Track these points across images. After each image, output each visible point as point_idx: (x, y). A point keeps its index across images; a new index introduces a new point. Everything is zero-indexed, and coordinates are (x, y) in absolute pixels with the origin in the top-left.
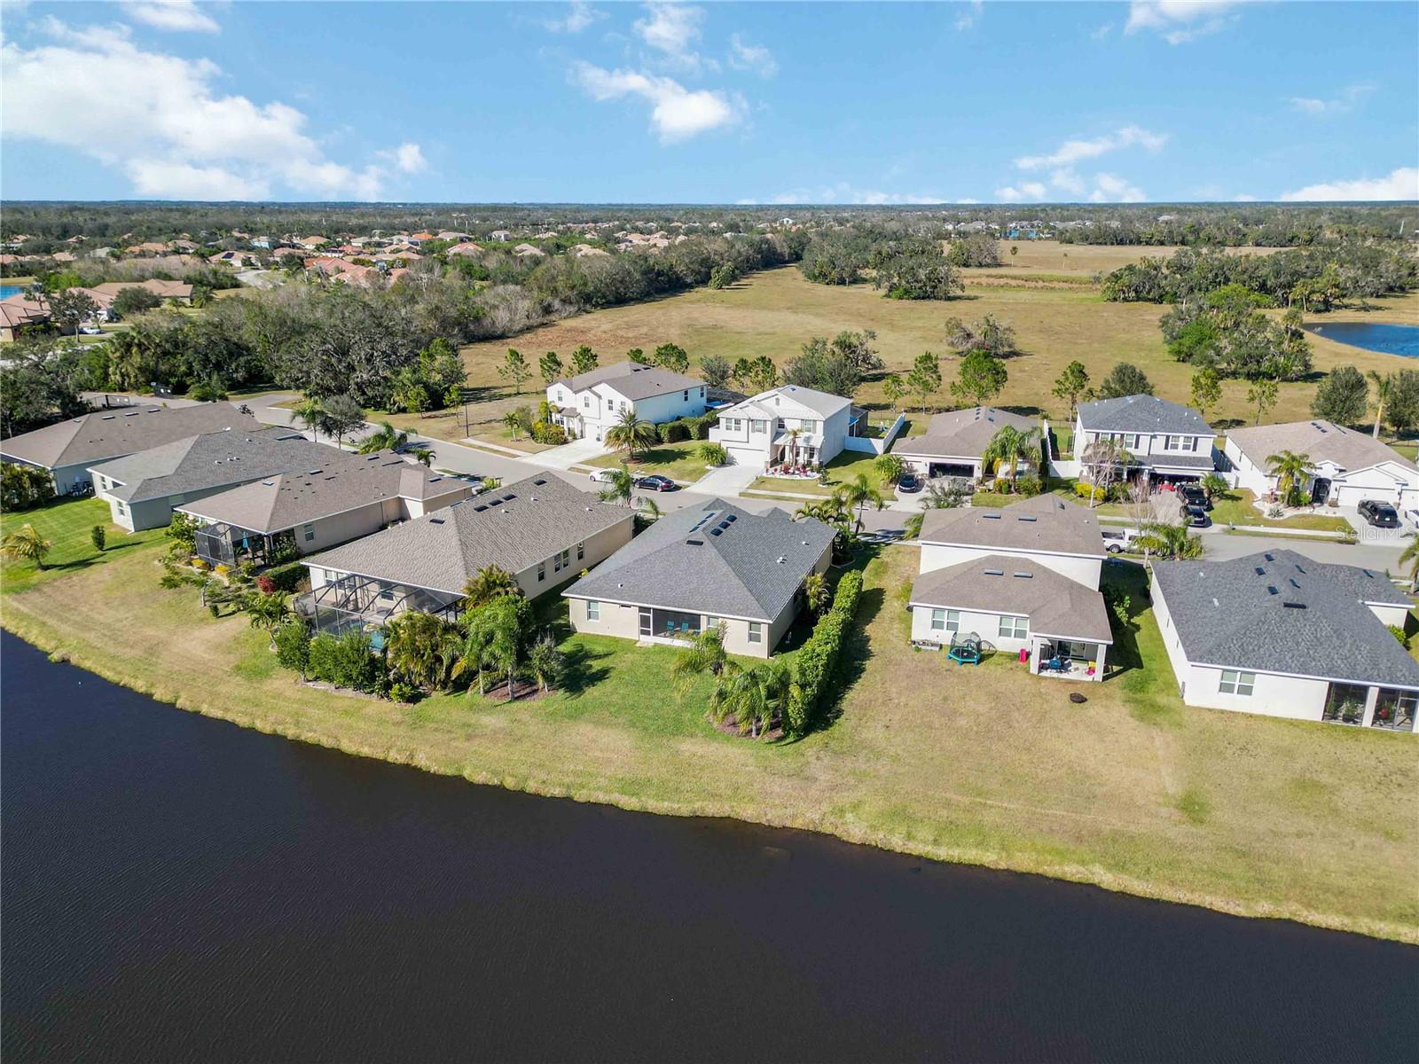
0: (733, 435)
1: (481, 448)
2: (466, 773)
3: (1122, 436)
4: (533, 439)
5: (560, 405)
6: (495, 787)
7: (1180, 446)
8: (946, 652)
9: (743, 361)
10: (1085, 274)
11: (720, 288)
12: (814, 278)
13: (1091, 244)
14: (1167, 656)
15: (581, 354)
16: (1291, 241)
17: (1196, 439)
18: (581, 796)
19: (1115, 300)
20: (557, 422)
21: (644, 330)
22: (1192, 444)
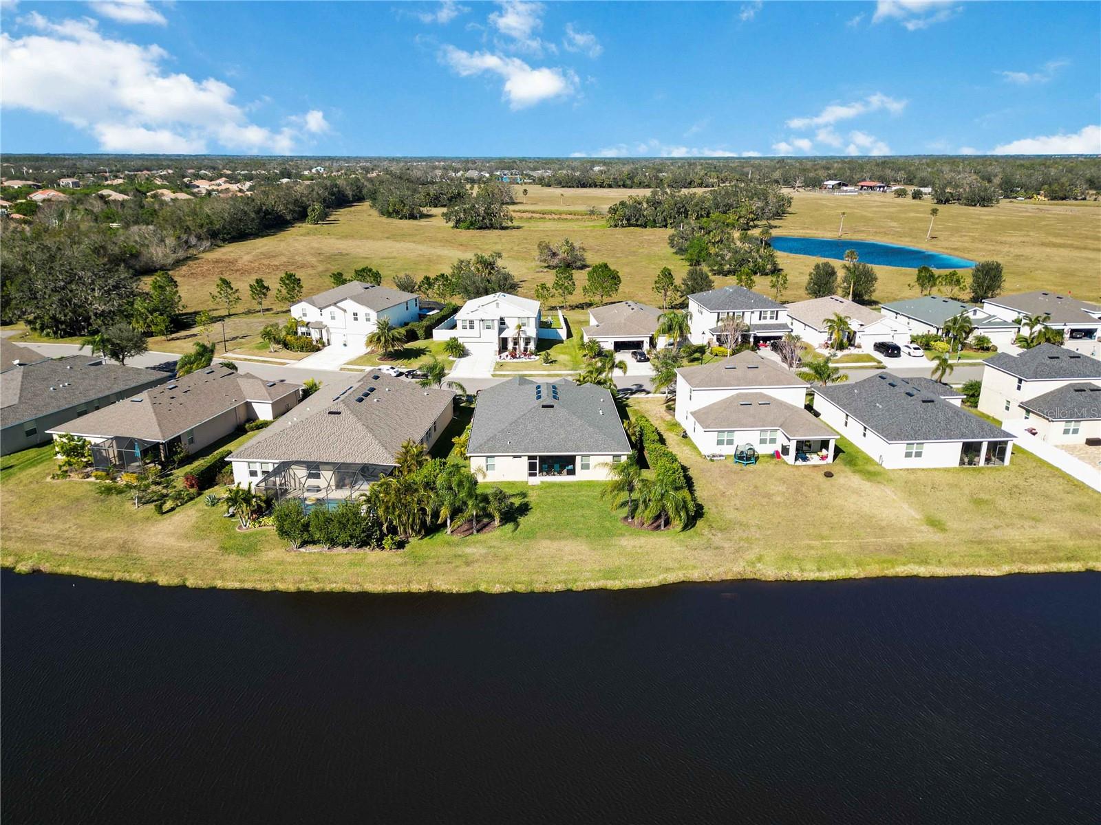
0: (468, 332)
1: (246, 360)
2: (482, 588)
3: (734, 313)
4: (288, 349)
5: (306, 320)
6: (510, 593)
7: (768, 317)
8: (732, 460)
9: (427, 278)
10: (582, 208)
11: (317, 224)
12: (389, 215)
13: (563, 187)
14: (852, 443)
15: (288, 279)
16: (690, 184)
17: (777, 312)
18: (578, 586)
19: (616, 226)
20: (303, 334)
21: (284, 259)
22: (775, 316)
